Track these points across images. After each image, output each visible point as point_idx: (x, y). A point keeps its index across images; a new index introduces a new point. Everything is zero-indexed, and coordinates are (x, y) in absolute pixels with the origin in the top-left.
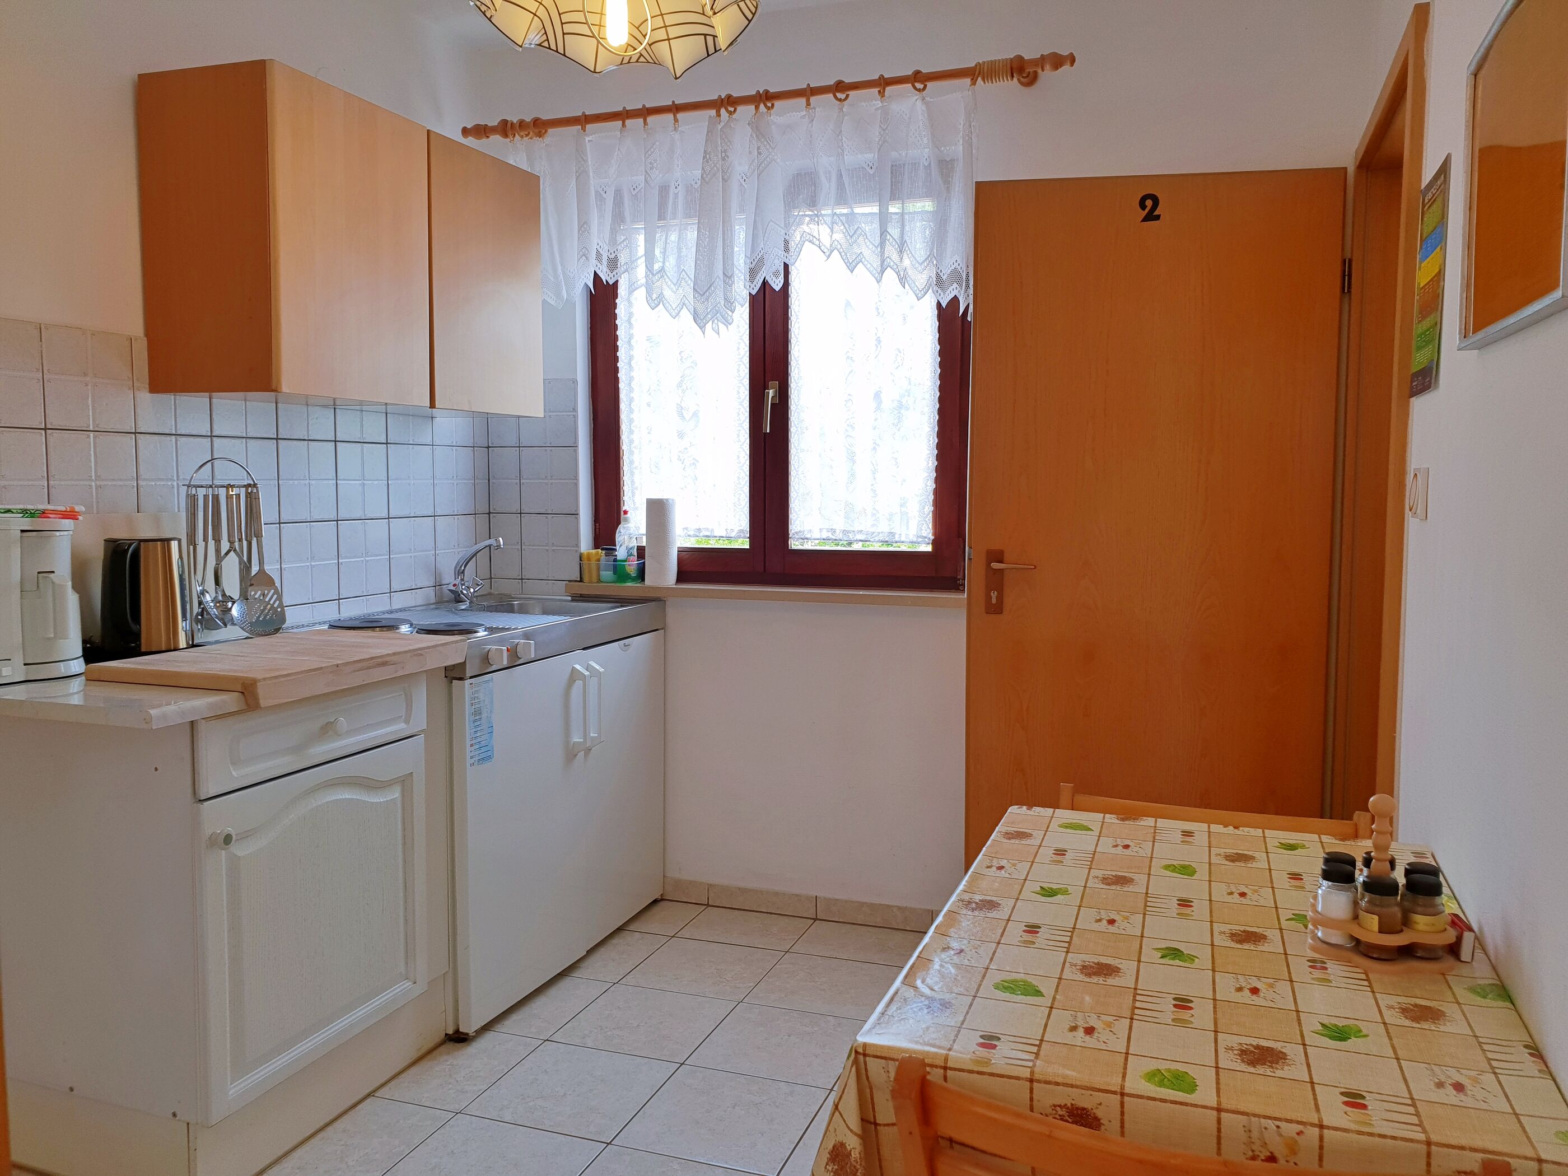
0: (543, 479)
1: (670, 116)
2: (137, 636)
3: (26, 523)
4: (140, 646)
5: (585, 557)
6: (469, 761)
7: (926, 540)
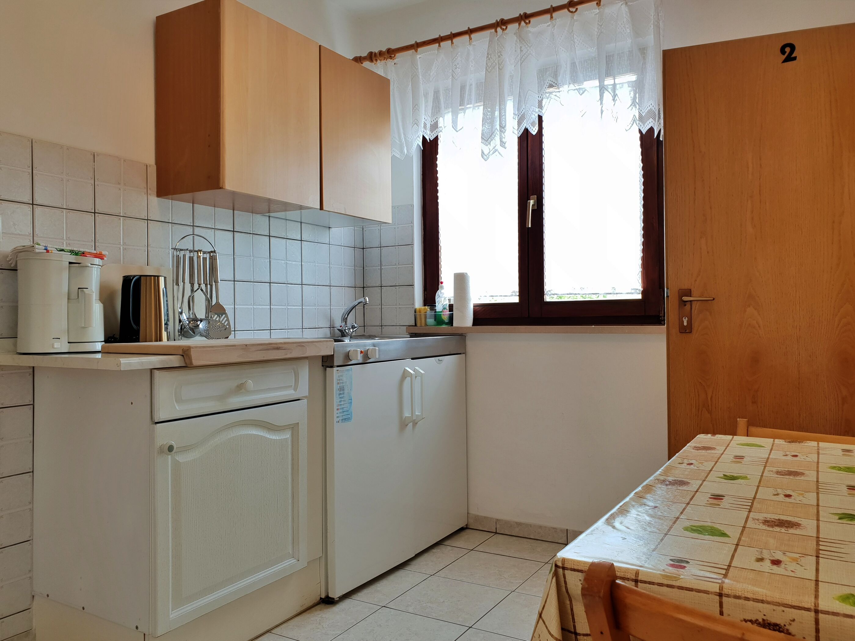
0: (394, 265)
1: (466, 37)
2: (137, 332)
3: (73, 259)
4: (139, 338)
5: (417, 311)
6: (336, 420)
7: (638, 291)
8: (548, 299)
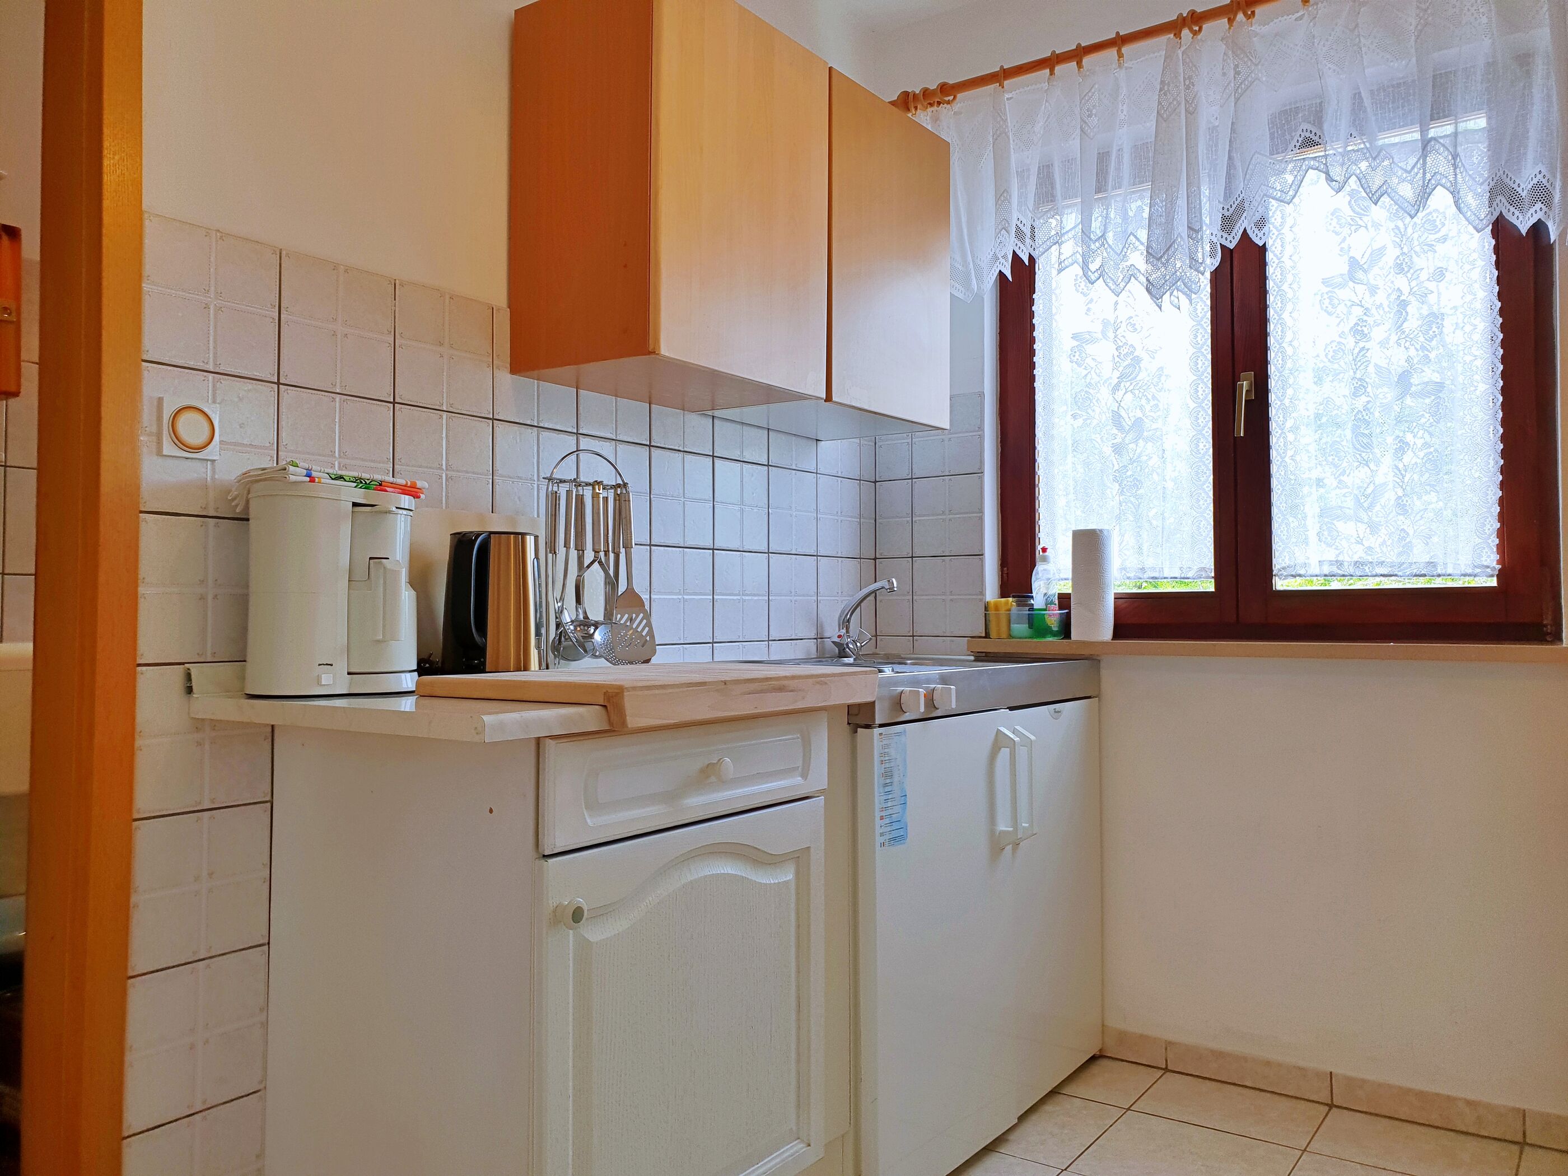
0: (940, 515)
1: (1112, 53)
2: (482, 651)
3: (359, 495)
4: (484, 664)
5: (992, 606)
6: (879, 840)
7: (1489, 570)
8: (1280, 584)
